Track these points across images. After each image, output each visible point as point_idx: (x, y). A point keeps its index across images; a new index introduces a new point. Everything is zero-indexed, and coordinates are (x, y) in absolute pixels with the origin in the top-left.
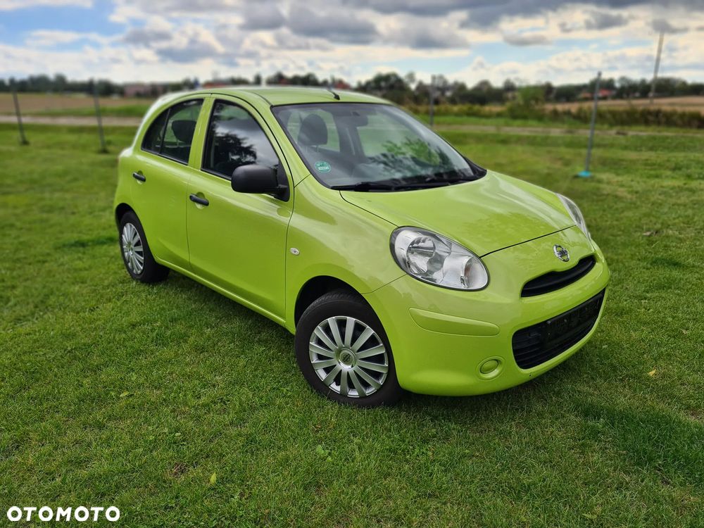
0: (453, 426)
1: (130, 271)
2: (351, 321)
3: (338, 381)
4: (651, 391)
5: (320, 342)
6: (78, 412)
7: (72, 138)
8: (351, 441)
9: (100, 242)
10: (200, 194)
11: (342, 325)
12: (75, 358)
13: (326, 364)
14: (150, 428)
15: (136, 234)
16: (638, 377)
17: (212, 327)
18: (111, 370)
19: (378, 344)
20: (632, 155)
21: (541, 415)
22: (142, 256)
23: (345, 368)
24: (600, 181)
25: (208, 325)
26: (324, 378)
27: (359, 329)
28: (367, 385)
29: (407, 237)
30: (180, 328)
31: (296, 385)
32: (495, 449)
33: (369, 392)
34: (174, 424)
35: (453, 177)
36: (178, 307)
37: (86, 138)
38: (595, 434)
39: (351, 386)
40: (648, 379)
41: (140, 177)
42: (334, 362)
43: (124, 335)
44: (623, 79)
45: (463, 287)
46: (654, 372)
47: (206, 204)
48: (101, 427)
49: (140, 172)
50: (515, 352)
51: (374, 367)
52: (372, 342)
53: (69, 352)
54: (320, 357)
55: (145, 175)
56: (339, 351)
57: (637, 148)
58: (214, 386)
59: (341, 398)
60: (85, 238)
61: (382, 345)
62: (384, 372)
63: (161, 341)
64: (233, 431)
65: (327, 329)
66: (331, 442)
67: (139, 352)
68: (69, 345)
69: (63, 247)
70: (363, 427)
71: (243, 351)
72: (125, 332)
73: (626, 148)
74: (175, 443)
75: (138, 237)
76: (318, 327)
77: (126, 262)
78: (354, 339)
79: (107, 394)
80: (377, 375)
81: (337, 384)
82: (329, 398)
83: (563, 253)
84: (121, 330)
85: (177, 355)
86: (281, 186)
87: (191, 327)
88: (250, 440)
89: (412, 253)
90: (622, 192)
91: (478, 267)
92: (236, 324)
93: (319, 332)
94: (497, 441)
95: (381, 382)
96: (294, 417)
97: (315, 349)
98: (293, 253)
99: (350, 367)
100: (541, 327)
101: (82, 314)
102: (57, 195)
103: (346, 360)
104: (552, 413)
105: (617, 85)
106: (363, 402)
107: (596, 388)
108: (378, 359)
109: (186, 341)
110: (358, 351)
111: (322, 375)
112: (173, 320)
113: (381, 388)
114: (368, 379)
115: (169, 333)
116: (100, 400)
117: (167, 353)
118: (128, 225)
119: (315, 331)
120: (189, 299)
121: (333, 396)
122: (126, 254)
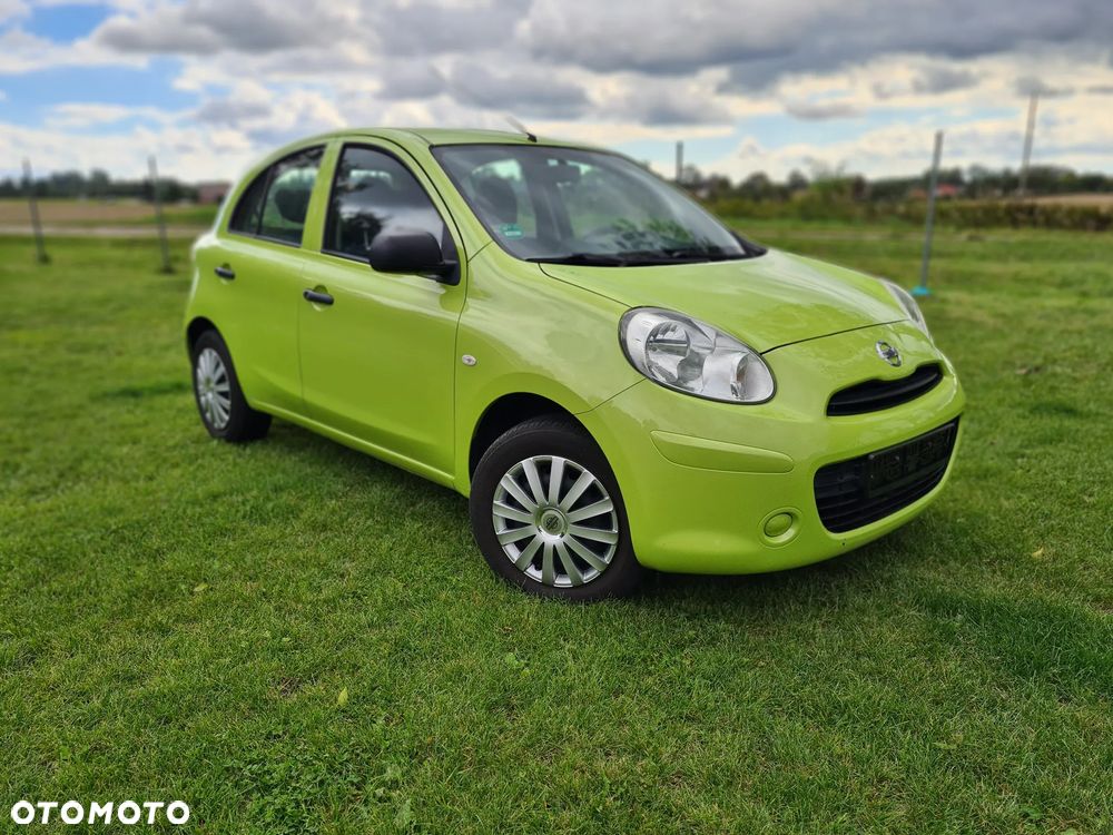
0: (722, 625)
1: (208, 425)
2: (558, 463)
3: (538, 562)
4: (1037, 576)
5: (510, 500)
6: (128, 612)
7: (119, 253)
8: (559, 647)
9: (161, 391)
10: (320, 288)
11: (544, 469)
12: (123, 540)
13: (519, 535)
14: (242, 632)
15: (217, 366)
16: (1016, 560)
17: (338, 498)
18: (180, 554)
19: (602, 497)
20: (993, 267)
21: (862, 611)
22: (228, 399)
23: (550, 539)
24: (944, 301)
25: (332, 495)
26: (516, 559)
27: (571, 475)
28: (584, 566)
29: (644, 323)
30: (287, 498)
31: (473, 574)
32: (790, 657)
33: (587, 577)
34: (281, 625)
35: (715, 254)
36: (284, 471)
37: (137, 254)
38: (948, 635)
39: (560, 570)
40: (1031, 561)
41: (226, 274)
42: (532, 530)
43: (198, 510)
44: (975, 169)
45: (734, 398)
46: (1040, 552)
47: (329, 302)
48: (164, 630)
49: (226, 266)
50: (819, 502)
51: (597, 535)
52: (592, 495)
53: (114, 532)
54: (510, 524)
55: (234, 269)
56: (541, 512)
57: (1001, 257)
58: (342, 576)
59: (545, 588)
60: (137, 384)
61: (607, 498)
62: (613, 542)
63: (257, 515)
64: (373, 636)
65: (521, 479)
66: (529, 649)
67: (223, 532)
68: (113, 522)
69: (103, 397)
70: (581, 628)
71: (388, 529)
72: (201, 506)
73: (983, 257)
74: (281, 650)
75: (222, 369)
76: (507, 475)
77: (202, 410)
78: (564, 492)
79: (173, 588)
80: (600, 549)
81: (538, 568)
82: (524, 590)
83: (891, 354)
84: (195, 502)
85: (283, 536)
86: (448, 262)
87: (305, 498)
88: (401, 645)
89: (655, 350)
90: (979, 315)
91: (758, 368)
92: (377, 492)
93: (508, 483)
94: (793, 645)
95: (607, 559)
96: (469, 616)
97: (501, 511)
98: (466, 362)
99: (558, 537)
100: (859, 464)
101: (133, 484)
102: (95, 329)
103: (552, 526)
104: (879, 607)
105: (967, 178)
106: (578, 594)
107: (949, 574)
108: (602, 522)
109: (297, 517)
110: (570, 511)
111: (513, 553)
112: (277, 489)
113: (607, 570)
114: (586, 555)
115: (270, 505)
116: (162, 596)
117: (267, 532)
118: (207, 352)
119: (503, 483)
120: (303, 461)
121: (530, 587)
122: (203, 399)
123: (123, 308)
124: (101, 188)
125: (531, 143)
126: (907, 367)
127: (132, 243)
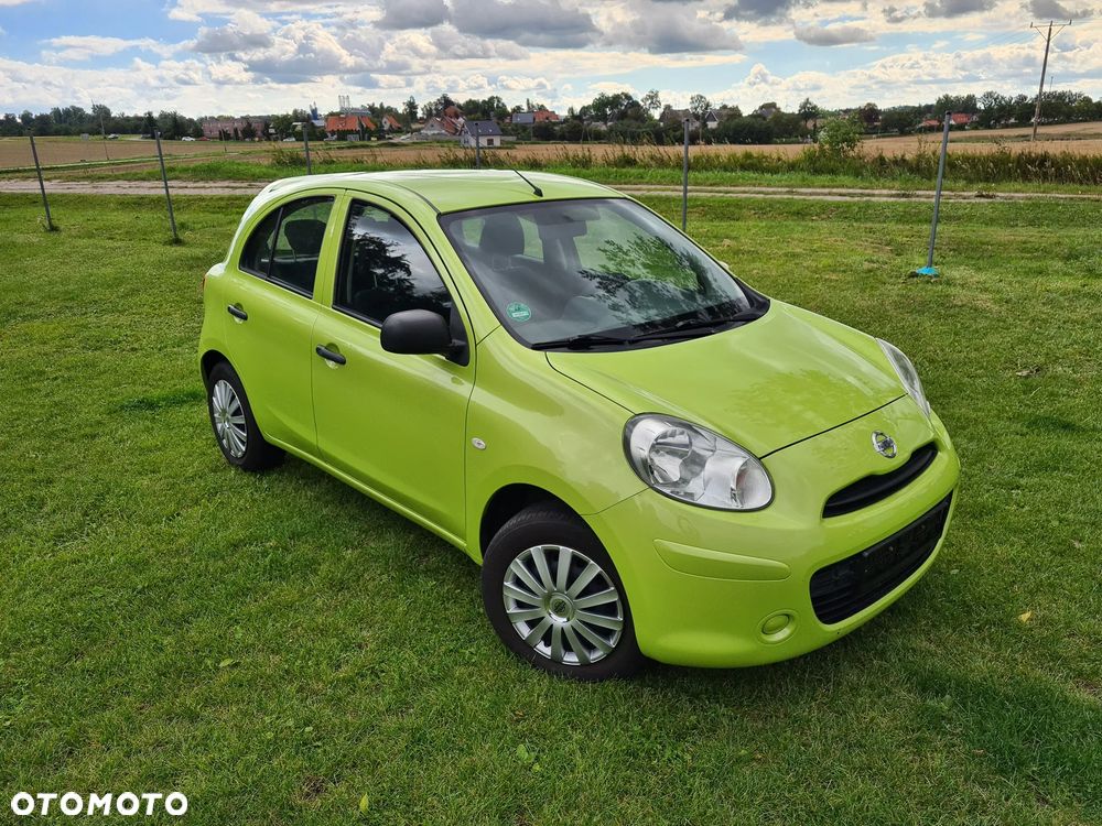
0: (723, 710)
1: (226, 452)
2: (566, 553)
3: (547, 640)
4: (1024, 648)
5: (519, 582)
6: (159, 694)
8: (568, 738)
9: (177, 401)
10: (332, 346)
11: (552, 557)
12: (150, 602)
13: (529, 614)
14: (267, 720)
15: (233, 397)
16: (1004, 624)
17: (354, 548)
18: (203, 622)
19: (608, 587)
20: (1001, 234)
21: (854, 689)
22: (243, 431)
23: (559, 621)
24: (949, 283)
25: (347, 544)
26: (526, 636)
27: (578, 565)
28: (591, 648)
29: (648, 431)
30: (305, 549)
31: (482, 648)
32: (786, 748)
33: (594, 656)
34: (304, 713)
36: (301, 514)
38: (936, 721)
39: (568, 648)
40: (1019, 626)
41: (238, 312)
42: (542, 612)
43: (220, 563)
44: (989, 95)
45: (734, 505)
46: (1028, 615)
47: (342, 362)
48: (193, 717)
49: (238, 306)
50: (814, 600)
51: (602, 621)
52: (598, 585)
53: (139, 592)
54: (520, 605)
55: (246, 310)
56: (548, 597)
57: (1010, 223)
58: (360, 647)
59: (553, 666)
60: (155, 393)
61: (612, 588)
62: (618, 629)
63: (277, 571)
64: (391, 722)
65: (530, 564)
66: (536, 737)
67: (245, 592)
68: (140, 581)
69: (116, 411)
70: (587, 714)
71: (403, 587)
72: (223, 558)
73: (991, 222)
74: (304, 744)
75: (237, 402)
76: (517, 560)
77: (219, 438)
78: (571, 579)
79: (200, 663)
80: (606, 633)
81: (547, 645)
82: (534, 666)
83: (887, 445)
84: (215, 555)
85: (303, 596)
86: (457, 342)
87: (321, 547)
88: (417, 738)
89: (657, 452)
90: (984, 301)
91: (757, 475)
92: (390, 543)
93: (517, 567)
94: (789, 734)
95: (612, 643)
96: (482, 698)
97: (511, 592)
98: (476, 445)
99: (565, 620)
100: (855, 561)
101: (155, 527)
103: (560, 609)
104: (871, 686)
105: (980, 106)
106: (585, 673)
107: (940, 643)
108: (609, 609)
109: (315, 572)
110: (578, 597)
111: (524, 630)
112: (295, 536)
113: (612, 653)
114: (593, 638)
115: (289, 558)
116: (190, 674)
117: (287, 591)
118: (222, 382)
119: (512, 566)
120: (318, 499)
121: (539, 662)
122: (219, 426)
123: (134, 292)
124: (103, 124)
125: (538, 198)
126: (902, 455)
127: (139, 203)
